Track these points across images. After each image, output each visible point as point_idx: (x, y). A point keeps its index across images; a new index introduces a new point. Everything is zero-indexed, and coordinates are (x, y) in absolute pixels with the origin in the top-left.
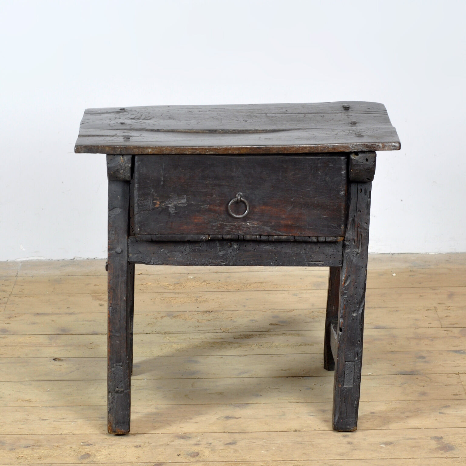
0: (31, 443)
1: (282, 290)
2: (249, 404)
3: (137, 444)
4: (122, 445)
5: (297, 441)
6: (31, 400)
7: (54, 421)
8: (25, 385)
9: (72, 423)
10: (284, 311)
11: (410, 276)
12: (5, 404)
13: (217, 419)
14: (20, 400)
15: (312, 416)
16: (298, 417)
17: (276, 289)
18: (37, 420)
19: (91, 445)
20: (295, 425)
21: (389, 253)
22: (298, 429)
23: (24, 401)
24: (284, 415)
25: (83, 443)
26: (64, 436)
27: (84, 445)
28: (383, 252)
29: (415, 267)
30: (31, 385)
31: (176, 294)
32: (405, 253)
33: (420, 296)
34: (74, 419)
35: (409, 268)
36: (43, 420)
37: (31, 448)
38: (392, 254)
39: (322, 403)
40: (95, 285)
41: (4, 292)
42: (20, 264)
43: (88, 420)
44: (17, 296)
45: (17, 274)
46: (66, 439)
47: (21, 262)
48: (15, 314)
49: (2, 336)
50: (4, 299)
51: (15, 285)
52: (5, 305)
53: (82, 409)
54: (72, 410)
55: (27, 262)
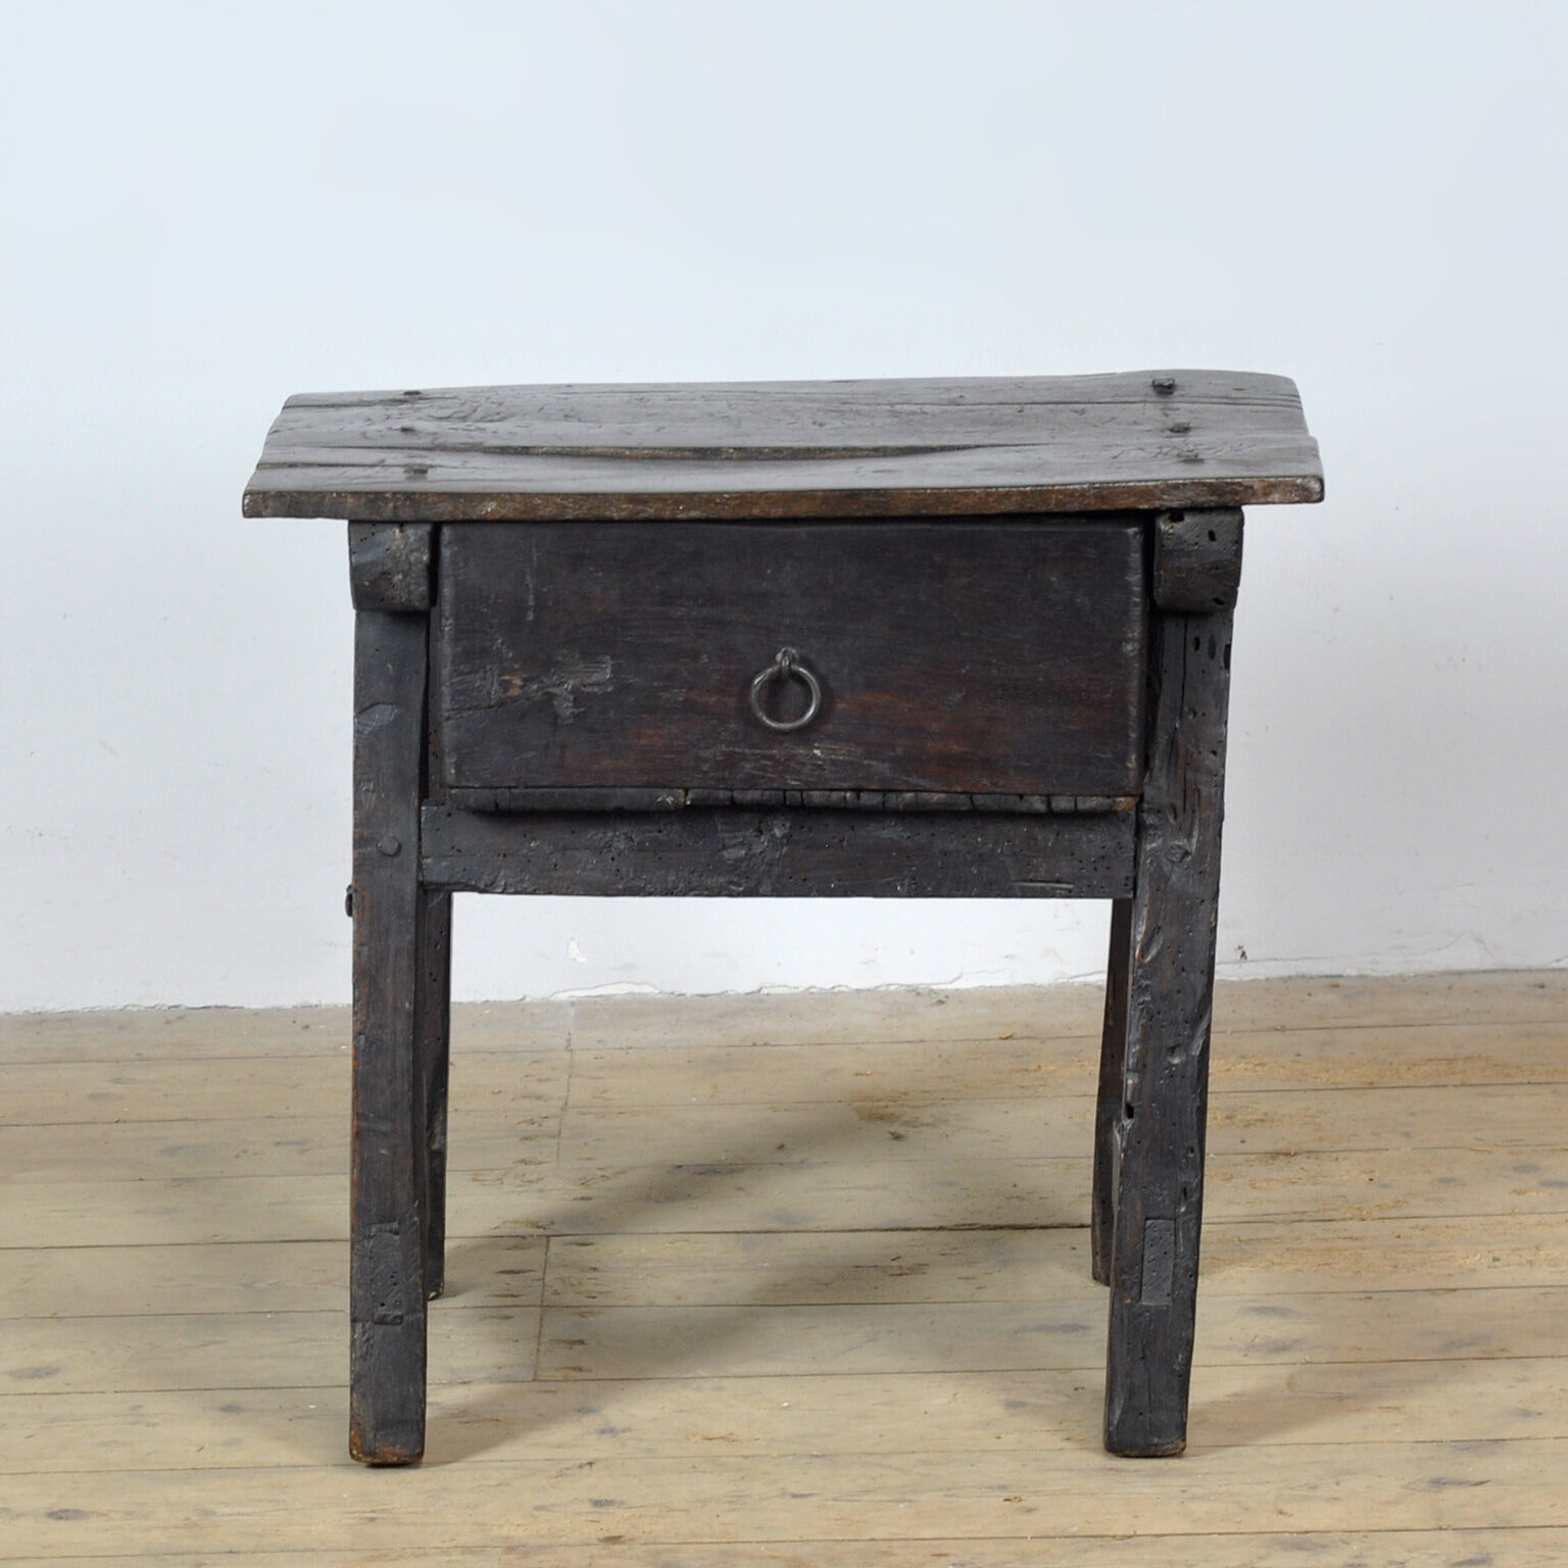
1: (1529, 1083)
2: (1504, 1440)
6: (732, 1438)
7: (835, 1500)
8: (700, 1389)
9: (902, 1506)
12: (649, 1450)
13: (1406, 1487)
14: (698, 1437)
17: (1508, 1081)
18: (776, 1497)
23: (712, 1440)
26: (884, 1546)
30: (720, 1389)
34: (904, 1493)
36: (795, 1496)
40: (857, 1074)
41: (539, 1098)
42: (572, 1011)
43: (951, 1496)
44: (590, 1113)
45: (569, 1040)
46: (892, 1554)
47: (573, 1004)
48: (600, 1169)
49: (570, 1238)
50: (546, 1123)
51: (570, 1077)
52: (556, 1141)
53: (924, 1463)
54: (889, 1467)
55: (595, 1002)
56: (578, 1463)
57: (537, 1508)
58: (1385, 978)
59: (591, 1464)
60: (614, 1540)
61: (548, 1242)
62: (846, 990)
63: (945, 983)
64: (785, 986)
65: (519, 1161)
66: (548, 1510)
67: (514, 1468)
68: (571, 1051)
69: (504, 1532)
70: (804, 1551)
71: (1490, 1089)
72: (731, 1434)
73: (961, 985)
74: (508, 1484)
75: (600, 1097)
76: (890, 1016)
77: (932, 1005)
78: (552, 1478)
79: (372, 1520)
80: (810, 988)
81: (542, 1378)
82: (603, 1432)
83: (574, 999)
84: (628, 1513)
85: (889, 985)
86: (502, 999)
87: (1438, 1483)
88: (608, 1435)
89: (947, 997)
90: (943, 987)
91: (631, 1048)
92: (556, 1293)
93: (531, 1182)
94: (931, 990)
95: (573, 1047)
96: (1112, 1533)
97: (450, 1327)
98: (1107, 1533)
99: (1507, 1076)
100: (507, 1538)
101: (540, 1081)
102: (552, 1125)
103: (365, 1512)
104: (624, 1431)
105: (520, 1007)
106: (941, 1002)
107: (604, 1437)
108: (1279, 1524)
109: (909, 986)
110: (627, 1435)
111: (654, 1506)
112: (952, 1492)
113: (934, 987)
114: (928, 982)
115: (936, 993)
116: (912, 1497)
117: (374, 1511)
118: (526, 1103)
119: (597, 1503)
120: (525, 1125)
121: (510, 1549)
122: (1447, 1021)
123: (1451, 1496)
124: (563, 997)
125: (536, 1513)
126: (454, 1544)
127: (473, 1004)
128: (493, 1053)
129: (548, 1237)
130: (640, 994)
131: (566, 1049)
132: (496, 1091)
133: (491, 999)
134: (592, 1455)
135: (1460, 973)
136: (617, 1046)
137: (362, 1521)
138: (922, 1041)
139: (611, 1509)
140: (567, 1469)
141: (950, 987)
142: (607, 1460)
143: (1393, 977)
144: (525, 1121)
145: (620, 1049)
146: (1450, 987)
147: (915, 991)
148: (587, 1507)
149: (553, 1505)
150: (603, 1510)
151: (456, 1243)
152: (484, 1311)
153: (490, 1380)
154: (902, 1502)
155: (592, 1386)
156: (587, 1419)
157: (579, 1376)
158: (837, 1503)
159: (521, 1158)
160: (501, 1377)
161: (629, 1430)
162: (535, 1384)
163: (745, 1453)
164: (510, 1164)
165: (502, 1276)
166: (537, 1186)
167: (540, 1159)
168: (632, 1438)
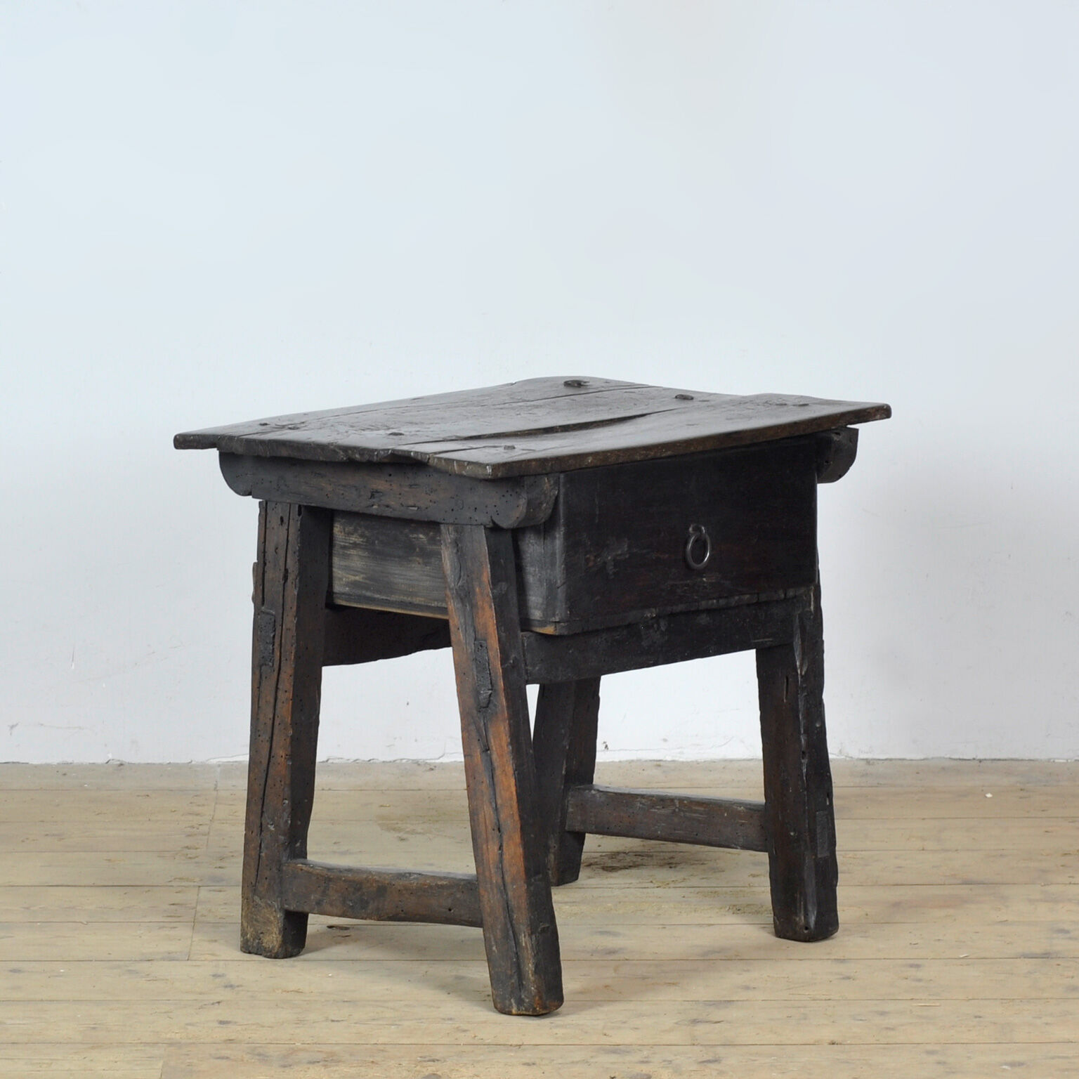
0: (321, 1056)
2: (733, 1001)
3: (527, 1061)
4: (498, 1062)
5: (838, 1059)
6: (300, 991)
7: (356, 1023)
9: (393, 1027)
11: (1021, 798)
12: (252, 997)
13: (676, 1023)
14: (280, 991)
15: (861, 1020)
16: (833, 1022)
18: (323, 1021)
19: (438, 1060)
20: (828, 1034)
21: (974, 759)
22: (836, 1039)
23: (288, 992)
24: (805, 1019)
25: (421, 1057)
26: (381, 1047)
27: (425, 1061)
28: (961, 757)
29: (1028, 783)
32: (1006, 760)
33: (1046, 832)
34: (395, 1021)
35: (1018, 785)
36: (333, 1021)
37: (321, 1063)
38: (980, 761)
39: (876, 1002)
40: (382, 806)
41: (197, 815)
42: (219, 769)
43: (422, 1022)
44: (227, 823)
45: (216, 785)
46: (386, 1051)
47: (219, 766)
48: (231, 852)
49: (213, 888)
50: (201, 828)
51: (216, 803)
52: (206, 837)
53: (406, 1005)
54: (388, 1008)
55: (232, 765)
56: (212, 1002)
57: (187, 1024)
58: (688, 762)
59: (219, 1003)
60: (231, 1041)
61: (199, 890)
64: (342, 758)
65: (185, 847)
66: (193, 1026)
67: (175, 1004)
68: (217, 790)
69: (168, 1036)
70: (337, 1048)
72: (300, 989)
73: (445, 760)
74: (171, 1012)
75: (233, 815)
76: (402, 776)
77: (426, 771)
78: (196, 1009)
79: (94, 1028)
80: (357, 760)
81: (192, 959)
82: (226, 987)
83: (220, 763)
84: (239, 1028)
85: (401, 760)
86: (179, 762)
87: (695, 1022)
88: (229, 989)
89: (435, 767)
90: (433, 761)
92: (203, 916)
93: (190, 858)
94: (426, 763)
95: (218, 788)
96: (510, 1044)
97: (141, 932)
98: (507, 1043)
100: (170, 1039)
101: (198, 805)
102: (204, 829)
103: (89, 1024)
104: (238, 986)
105: (189, 766)
106: (432, 769)
107: (227, 989)
108: (604, 1040)
109: (413, 760)
110: (237, 989)
111: (254, 1024)
113: (428, 761)
114: (425, 758)
115: (430, 764)
116: (400, 1023)
117: (95, 1024)
118: (191, 817)
119: (221, 1022)
121: (171, 1044)
123: (701, 1029)
124: (214, 761)
125: (187, 1027)
126: (140, 1041)
127: (161, 764)
128: (171, 790)
129: (199, 887)
131: (214, 789)
132: (173, 810)
133: (172, 762)
134: (220, 998)
135: (731, 761)
137: (89, 1029)
138: (419, 790)
139: (229, 1025)
140: (205, 1005)
141: (437, 761)
142: (228, 1001)
143: (692, 762)
144: (189, 827)
146: (724, 768)
147: (417, 763)
148: (216, 1024)
149: (197, 1023)
150: (224, 1026)
151: (147, 889)
152: (162, 924)
153: (163, 959)
154: (393, 1025)
155: (221, 963)
156: (218, 980)
157: (214, 958)
158: (357, 1025)
159: (186, 845)
160: (170, 957)
161: (241, 986)
162: (189, 962)
163: (307, 999)
164: (179, 849)
165: (172, 906)
166: (193, 860)
167: (197, 847)
168: (242, 991)
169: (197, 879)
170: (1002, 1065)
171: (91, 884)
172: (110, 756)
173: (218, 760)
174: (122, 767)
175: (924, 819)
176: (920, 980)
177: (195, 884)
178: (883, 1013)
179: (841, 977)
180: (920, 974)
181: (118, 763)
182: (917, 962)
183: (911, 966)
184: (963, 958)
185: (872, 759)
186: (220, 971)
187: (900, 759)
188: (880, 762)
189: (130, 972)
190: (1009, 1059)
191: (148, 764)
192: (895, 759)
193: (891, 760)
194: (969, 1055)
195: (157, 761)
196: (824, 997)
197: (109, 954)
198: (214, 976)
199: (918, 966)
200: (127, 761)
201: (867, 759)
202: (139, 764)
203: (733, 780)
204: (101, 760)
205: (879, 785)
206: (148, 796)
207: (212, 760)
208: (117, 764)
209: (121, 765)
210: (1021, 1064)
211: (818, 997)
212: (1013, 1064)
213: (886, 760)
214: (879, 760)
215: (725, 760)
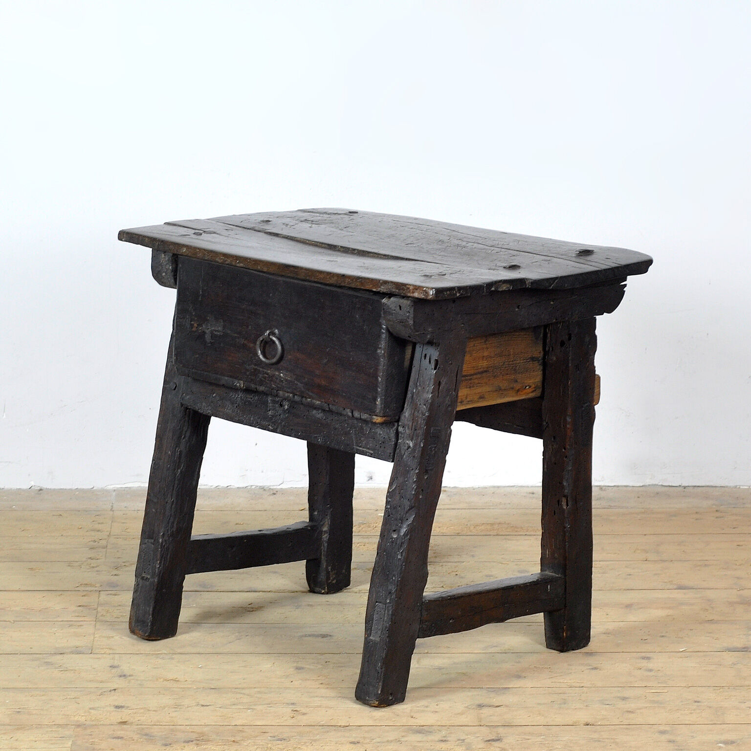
0: (194, 736)
1: (526, 535)
2: (509, 688)
3: (353, 740)
4: (331, 741)
5: (592, 739)
6: (177, 680)
7: (220, 707)
8: (163, 659)
9: (249, 711)
10: (535, 564)
11: (717, 517)
12: (140, 685)
13: (467, 707)
14: (162, 680)
15: (607, 704)
16: (587, 706)
17: (517, 534)
18: (195, 706)
19: (284, 740)
20: (583, 716)
21: (680, 486)
22: (590, 721)
23: (168, 680)
24: (565, 704)
25: (271, 737)
26: (240, 728)
27: (274, 740)
28: (670, 485)
29: (721, 505)
30: (173, 659)
31: (364, 538)
32: (703, 487)
33: (738, 545)
34: (250, 705)
35: (714, 507)
36: (203, 706)
37: (194, 742)
38: (685, 487)
39: (620, 689)
40: (237, 524)
41: (98, 531)
42: (114, 494)
43: (271, 707)
44: (120, 538)
45: (112, 506)
46: (244, 732)
47: (115, 490)
48: (124, 562)
49: (110, 592)
50: (101, 542)
51: (112, 522)
52: (105, 550)
53: (259, 692)
54: (244, 694)
55: (124, 490)
56: (109, 689)
57: (90, 709)
58: (466, 488)
59: (115, 690)
60: (124, 723)
61: (99, 594)
62: (233, 487)
63: (277, 486)
64: (206, 485)
65: (89, 558)
66: (95, 710)
67: (81, 691)
68: (113, 511)
69: (76, 718)
70: (206, 729)
71: (507, 537)
72: (177, 678)
73: (283, 486)
74: (79, 698)
75: (125, 531)
76: (252, 499)
77: (270, 495)
78: (98, 695)
79: (19, 712)
80: (218, 486)
81: (94, 652)
82: (121, 676)
83: (115, 488)
84: (130, 712)
85: (251, 486)
86: (84, 488)
87: (480, 706)
88: (123, 678)
89: (277, 492)
90: (275, 487)
91: (139, 510)
92: (102, 616)
93: (93, 567)
94: (270, 488)
95: (113, 509)
96: (339, 725)
97: (56, 629)
98: (337, 724)
99: (516, 531)
100: (77, 721)
101: (99, 523)
102: (103, 543)
103: (15, 709)
104: (130, 676)
105: (91, 491)
106: (275, 494)
107: (121, 678)
108: (412, 722)
109: (261, 486)
110: (130, 678)
111: (142, 709)
112: (271, 705)
113: (271, 487)
114: (269, 485)
115: (273, 490)
116: (254, 707)
117: (19, 709)
118: (93, 533)
119: (117, 707)
120: (92, 542)
121: (79, 726)
122: (491, 507)
123: (486, 711)
124: (111, 487)
125: (90, 711)
126: (54, 723)
127: (71, 490)
128: (79, 511)
129: (100, 591)
130: (144, 487)
131: (111, 510)
132: (80, 527)
133: (79, 487)
134: (115, 686)
135: (498, 487)
136: (133, 509)
137: (14, 713)
138: (265, 510)
139: (123, 709)
140: (104, 692)
141: (278, 487)
142: (122, 688)
143: (469, 488)
144: (91, 541)
145: (134, 510)
146: (493, 493)
147: (263, 488)
148: (113, 709)
149: (98, 707)
150: (120, 710)
151: (61, 593)
152: (71, 623)
153: (72, 653)
154: (249, 709)
155: (117, 656)
156: (114, 670)
157: (111, 652)
158: (221, 709)
159: (89, 557)
160: (77, 651)
161: (132, 676)
162: (92, 656)
163: (182, 687)
164: (84, 559)
165: (79, 608)
166: (96, 569)
167: (98, 557)
168: (133, 679)
169: (98, 585)
170: (718, 744)
171: (18, 589)
172: (32, 483)
173: (114, 486)
174: (41, 491)
175: (645, 535)
176: (651, 670)
177: (96, 589)
178: (624, 699)
179: (591, 667)
180: (650, 665)
181: (39, 488)
182: (648, 655)
183: (643, 658)
184: (682, 652)
185: (604, 486)
186: (116, 663)
187: (625, 486)
188: (610, 488)
189: (47, 663)
190: (724, 737)
191: (61, 489)
192: (622, 486)
193: (618, 486)
194: (692, 734)
195: (68, 487)
196: (578, 685)
197: (31, 648)
198: (111, 667)
199: (648, 658)
200: (45, 487)
201: (600, 486)
202: (54, 490)
203: (501, 503)
204: (25, 486)
205: (610, 507)
206: (61, 515)
207: (109, 486)
208: (36, 490)
209: (41, 490)
210: (732, 742)
211: (574, 684)
212: (726, 743)
213: (614, 486)
214: (609, 486)
215: (494, 487)
